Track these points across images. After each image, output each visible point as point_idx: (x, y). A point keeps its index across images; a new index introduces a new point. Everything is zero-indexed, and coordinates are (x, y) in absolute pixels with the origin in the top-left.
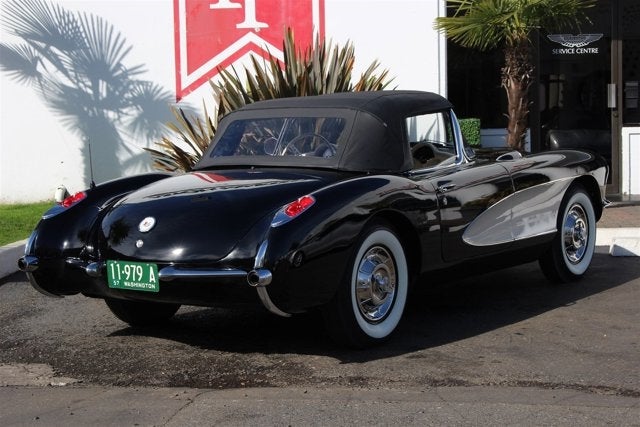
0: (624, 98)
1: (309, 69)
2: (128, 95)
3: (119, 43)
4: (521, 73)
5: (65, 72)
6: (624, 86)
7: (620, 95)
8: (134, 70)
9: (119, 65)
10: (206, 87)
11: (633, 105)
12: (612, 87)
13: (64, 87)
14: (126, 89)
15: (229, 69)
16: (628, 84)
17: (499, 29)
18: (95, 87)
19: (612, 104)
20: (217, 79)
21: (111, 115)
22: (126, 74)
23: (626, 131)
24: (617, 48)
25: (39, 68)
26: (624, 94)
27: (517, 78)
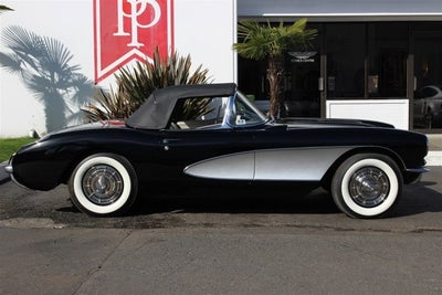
0: (327, 85)
1: (168, 68)
2: (70, 81)
3: (66, 53)
4: (277, 72)
5: (36, 68)
6: (327, 79)
7: (325, 84)
8: (74, 68)
9: (66, 65)
10: (112, 76)
11: (331, 89)
12: (322, 79)
13: (35, 76)
14: (69, 78)
15: (124, 67)
16: (329, 78)
17: (265, 49)
18: (52, 77)
19: (321, 88)
20: (118, 73)
21: (61, 91)
22: (69, 69)
23: (328, 102)
24: (324, 59)
25: (22, 66)
26: (327, 83)
27: (275, 75)
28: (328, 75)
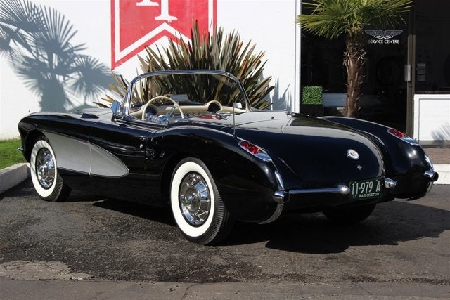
0: (416, 73)
2: (73, 65)
3: (68, 28)
4: (358, 56)
5: (28, 48)
6: (416, 66)
7: (414, 73)
8: (78, 47)
9: (67, 44)
10: (135, 58)
11: (422, 79)
12: (408, 67)
13: (27, 58)
14: (72, 61)
15: (152, 47)
16: (418, 65)
18: (50, 59)
19: (408, 78)
20: (144, 54)
21: (61, 78)
22: (72, 50)
23: (417, 97)
24: (412, 40)
25: (12, 44)
26: (416, 71)
27: (354, 59)
28: (418, 61)
